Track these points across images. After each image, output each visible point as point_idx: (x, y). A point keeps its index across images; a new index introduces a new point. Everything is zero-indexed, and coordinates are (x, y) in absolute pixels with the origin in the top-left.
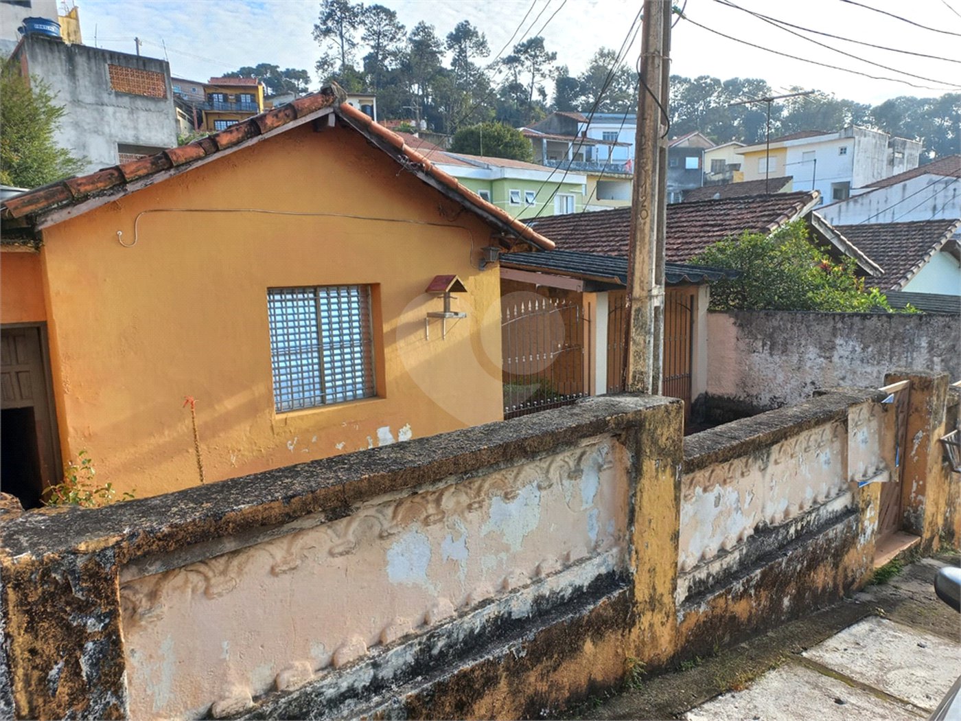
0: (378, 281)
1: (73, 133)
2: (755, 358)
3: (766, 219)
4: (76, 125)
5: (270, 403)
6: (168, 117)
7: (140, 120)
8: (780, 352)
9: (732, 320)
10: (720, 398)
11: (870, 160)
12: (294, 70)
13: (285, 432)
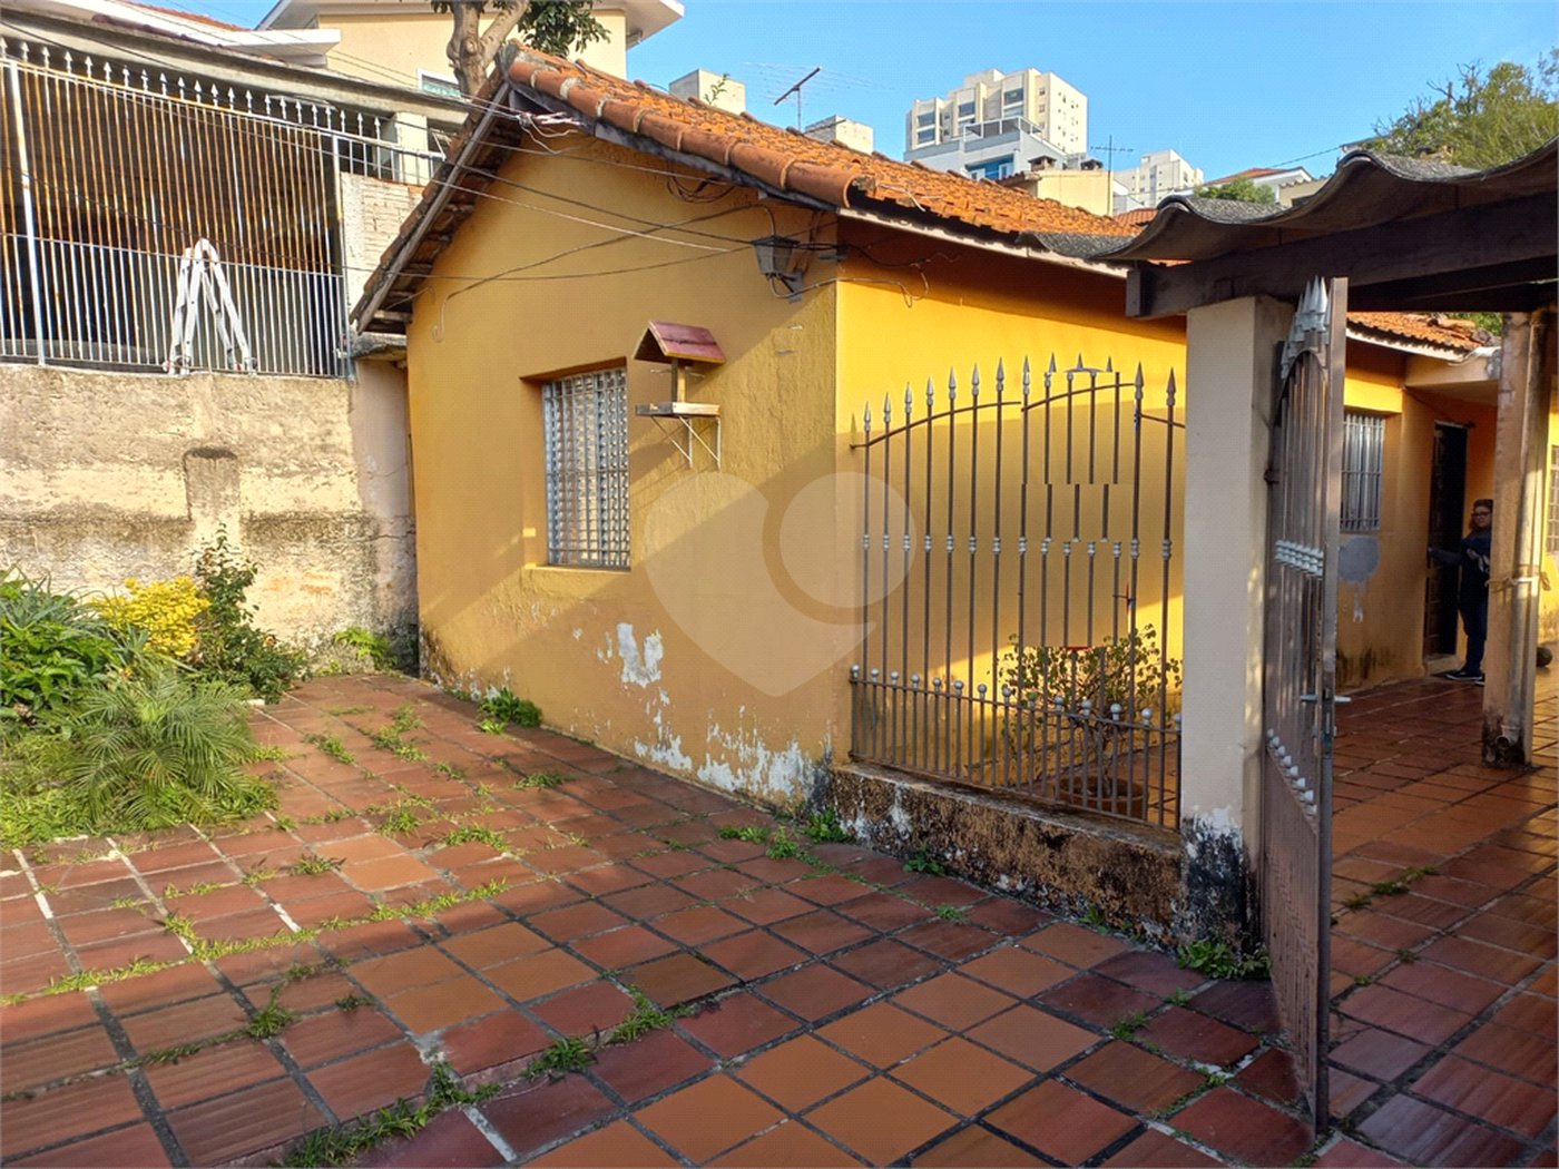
0: (623, 354)
13: (530, 589)
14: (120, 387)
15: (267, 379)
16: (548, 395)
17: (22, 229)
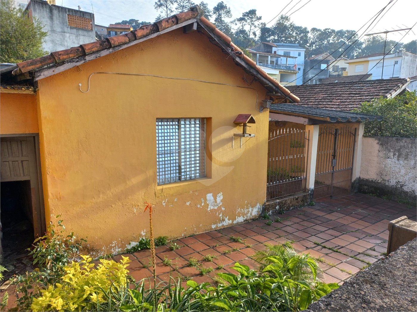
0: (211, 117)
1: (51, 45)
2: (389, 161)
3: (384, 91)
4: (53, 41)
5: (154, 180)
6: (93, 39)
7: (80, 40)
8: (403, 159)
9: (377, 141)
10: (367, 180)
11: (408, 67)
12: (145, 22)
13: (162, 196)
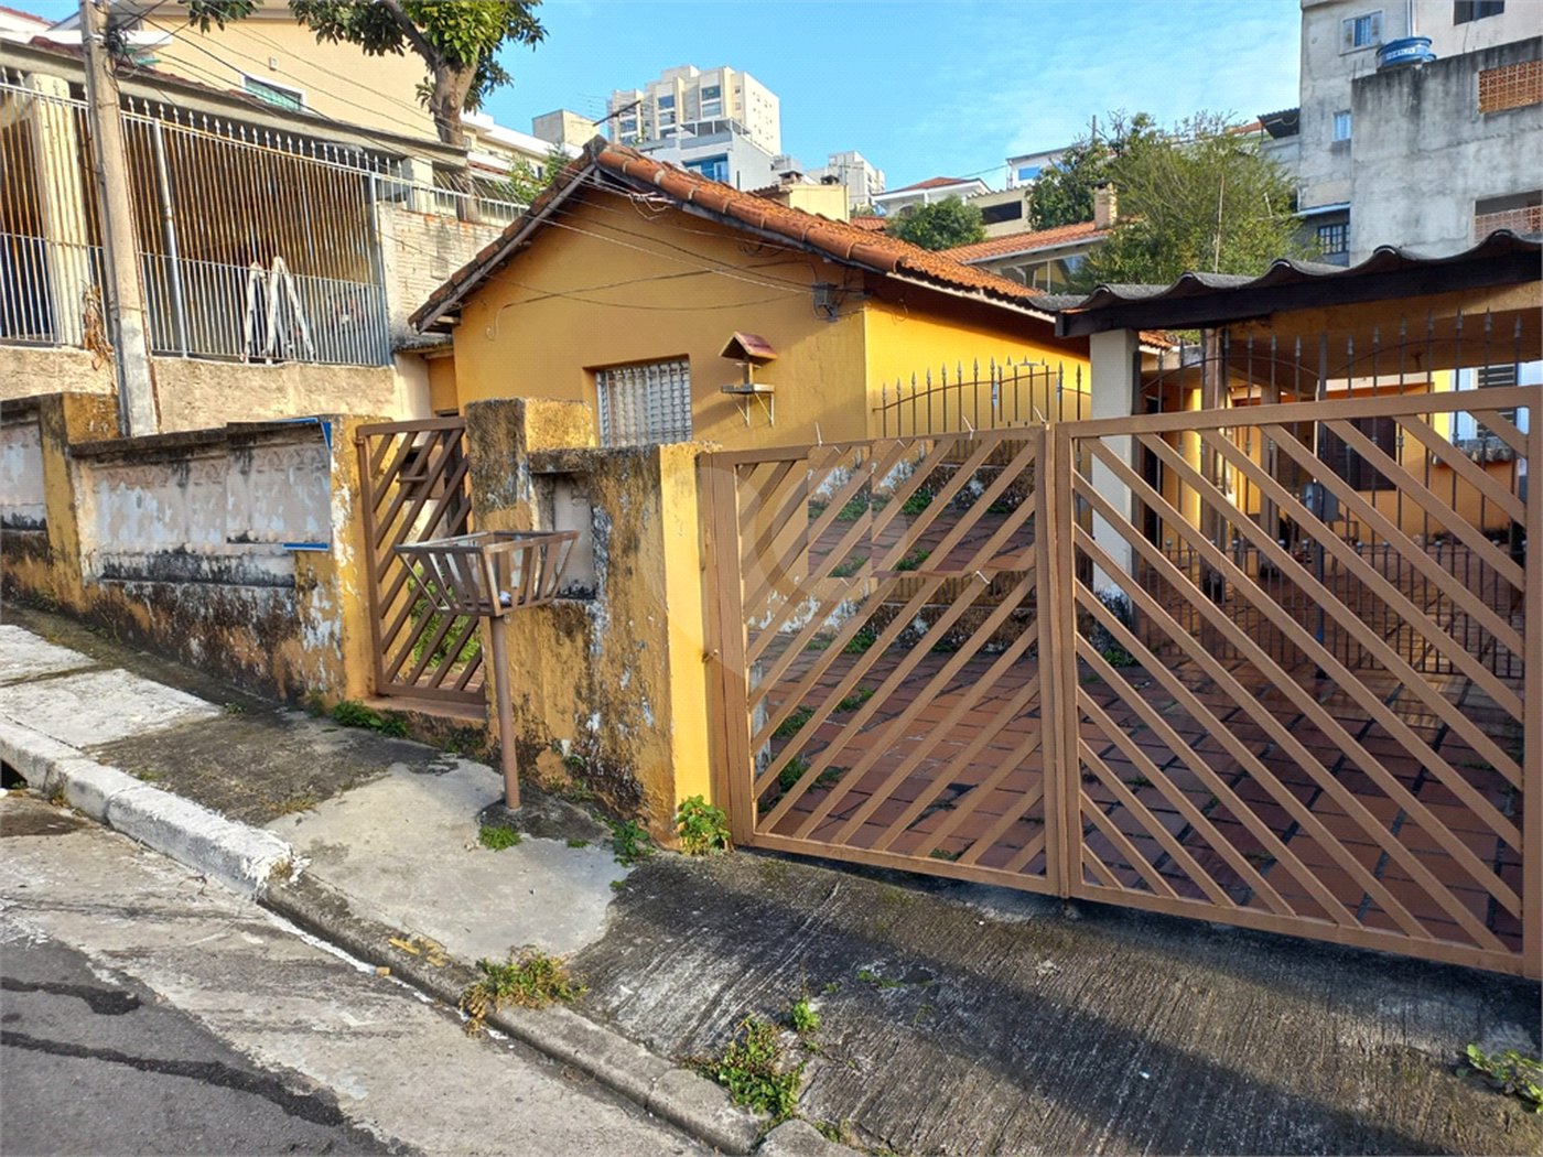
0: (687, 352)
14: (239, 375)
15: (336, 367)
16: (599, 379)
17: (167, 252)
